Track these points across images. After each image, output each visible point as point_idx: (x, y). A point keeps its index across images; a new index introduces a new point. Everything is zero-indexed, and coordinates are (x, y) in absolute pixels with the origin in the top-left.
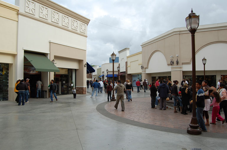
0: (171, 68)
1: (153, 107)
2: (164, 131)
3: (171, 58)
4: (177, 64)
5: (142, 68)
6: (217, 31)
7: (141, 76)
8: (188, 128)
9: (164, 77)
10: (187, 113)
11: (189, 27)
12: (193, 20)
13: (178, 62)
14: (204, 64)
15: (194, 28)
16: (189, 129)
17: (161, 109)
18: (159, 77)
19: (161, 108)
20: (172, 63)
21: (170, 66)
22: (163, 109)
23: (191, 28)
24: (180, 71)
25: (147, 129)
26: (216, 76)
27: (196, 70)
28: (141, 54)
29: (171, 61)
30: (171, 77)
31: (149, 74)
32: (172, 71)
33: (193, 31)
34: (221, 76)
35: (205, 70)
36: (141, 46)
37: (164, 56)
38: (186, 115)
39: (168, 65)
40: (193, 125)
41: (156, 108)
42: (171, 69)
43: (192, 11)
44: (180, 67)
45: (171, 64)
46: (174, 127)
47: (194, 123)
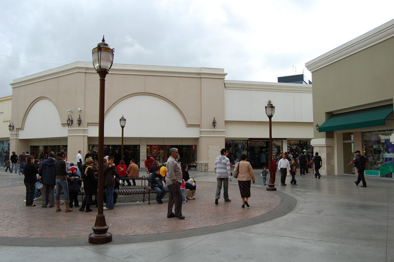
0: (69, 130)
1: (29, 203)
2: (48, 246)
3: (69, 113)
4: (79, 124)
5: (11, 128)
6: (144, 77)
7: (9, 144)
8: (91, 234)
9: (56, 146)
10: (91, 208)
11: (97, 65)
12: (104, 54)
13: (80, 121)
14: (123, 127)
15: (104, 68)
16: (92, 236)
17: (45, 206)
18: (44, 146)
19: (45, 203)
20: (70, 123)
21: (67, 128)
22: (48, 205)
23: (100, 67)
24: (84, 136)
25: (13, 248)
26: (139, 145)
27: (105, 136)
28: (10, 102)
29: (69, 119)
30: (66, 146)
31: (25, 141)
32: (69, 136)
33: (103, 73)
34: (147, 146)
35: (124, 136)
36: (11, 85)
37: (57, 108)
38: (90, 212)
39: (63, 125)
40: (99, 228)
41: (34, 205)
42: (69, 133)
43: (103, 40)
44: (84, 130)
45: (69, 125)
46: (67, 235)
47: (100, 225)
